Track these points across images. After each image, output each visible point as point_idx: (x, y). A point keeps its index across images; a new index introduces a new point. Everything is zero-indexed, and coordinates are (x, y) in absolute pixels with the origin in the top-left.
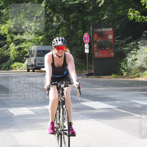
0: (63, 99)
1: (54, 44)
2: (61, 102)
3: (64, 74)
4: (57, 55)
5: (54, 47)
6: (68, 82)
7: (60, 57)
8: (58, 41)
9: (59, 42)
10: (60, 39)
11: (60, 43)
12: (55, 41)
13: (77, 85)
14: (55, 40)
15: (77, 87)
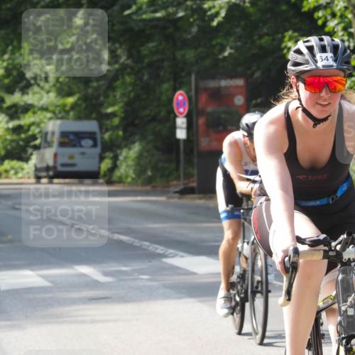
0: (351, 312)
1: (296, 64)
3: (339, 194)
4: (305, 110)
5: (297, 78)
7: (317, 121)
8: (316, 50)
9: (324, 55)
10: (326, 42)
12: (305, 51)
14: (301, 45)
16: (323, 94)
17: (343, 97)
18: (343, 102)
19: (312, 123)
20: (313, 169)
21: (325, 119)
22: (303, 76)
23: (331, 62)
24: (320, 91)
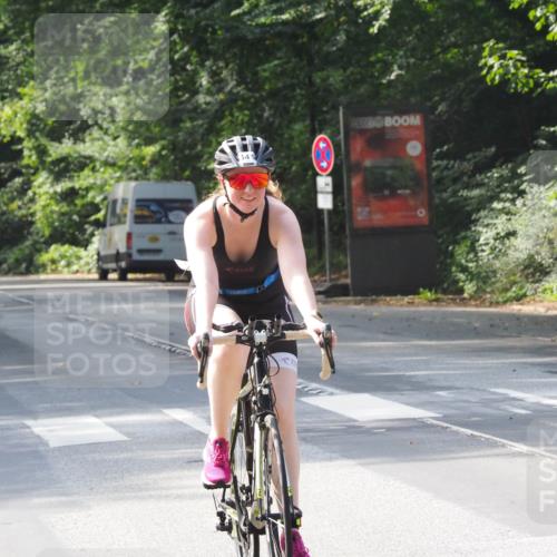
0: (265, 391)
1: (221, 163)
3: (266, 284)
4: (232, 206)
7: (244, 216)
8: (238, 149)
10: (247, 142)
11: (246, 159)
12: (228, 150)
13: (319, 334)
15: (318, 340)
17: (268, 193)
18: (269, 198)
19: (239, 217)
21: (252, 213)
22: (228, 174)
23: (252, 160)
24: (244, 188)
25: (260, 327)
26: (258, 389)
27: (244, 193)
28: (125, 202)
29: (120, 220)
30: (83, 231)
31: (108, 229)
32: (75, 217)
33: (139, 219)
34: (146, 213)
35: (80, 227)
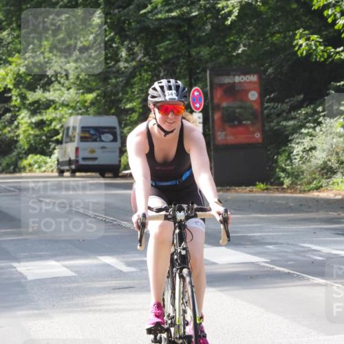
0: (184, 252)
1: (153, 97)
2: (177, 260)
3: (184, 178)
4: (159, 126)
5: (154, 105)
6: (195, 206)
7: (166, 133)
8: (165, 88)
9: (170, 92)
10: (171, 84)
11: (171, 95)
13: (219, 214)
14: (156, 85)
15: (219, 218)
16: (170, 116)
17: (183, 118)
18: (184, 121)
19: (163, 134)
20: (165, 163)
21: (172, 132)
23: (174, 96)
24: (168, 114)
25: (181, 209)
26: (179, 251)
27: (167, 118)
28: (74, 128)
29: (71, 140)
30: (48, 146)
31: (64, 145)
32: (44, 138)
33: (83, 139)
34: (87, 135)
35: (47, 144)
